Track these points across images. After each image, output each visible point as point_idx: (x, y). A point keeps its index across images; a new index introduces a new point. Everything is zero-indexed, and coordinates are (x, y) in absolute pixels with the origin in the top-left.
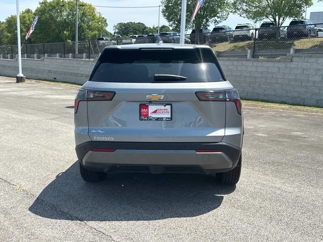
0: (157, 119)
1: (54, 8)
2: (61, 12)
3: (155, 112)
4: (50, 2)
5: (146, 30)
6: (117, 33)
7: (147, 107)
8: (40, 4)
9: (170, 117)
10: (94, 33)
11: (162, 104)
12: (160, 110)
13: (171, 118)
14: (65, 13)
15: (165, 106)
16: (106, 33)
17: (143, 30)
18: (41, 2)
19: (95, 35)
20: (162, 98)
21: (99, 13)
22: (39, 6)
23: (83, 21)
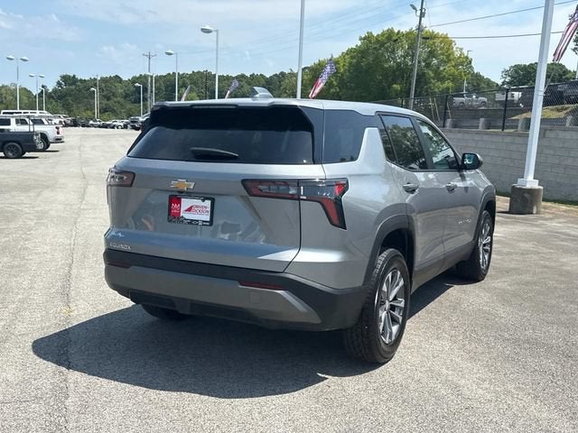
0: (191, 222)
1: (382, 44)
2: (393, 52)
3: (189, 210)
4: (378, 35)
5: (568, 76)
6: (508, 83)
7: (179, 202)
8: (360, 40)
9: (208, 220)
10: (445, 85)
11: (198, 198)
12: (197, 207)
13: (211, 222)
14: (400, 53)
15: (203, 201)
16: (488, 84)
17: (560, 76)
18: (363, 36)
19: (448, 89)
20: (192, 187)
21: (461, 49)
22: (359, 43)
23: (428, 65)
